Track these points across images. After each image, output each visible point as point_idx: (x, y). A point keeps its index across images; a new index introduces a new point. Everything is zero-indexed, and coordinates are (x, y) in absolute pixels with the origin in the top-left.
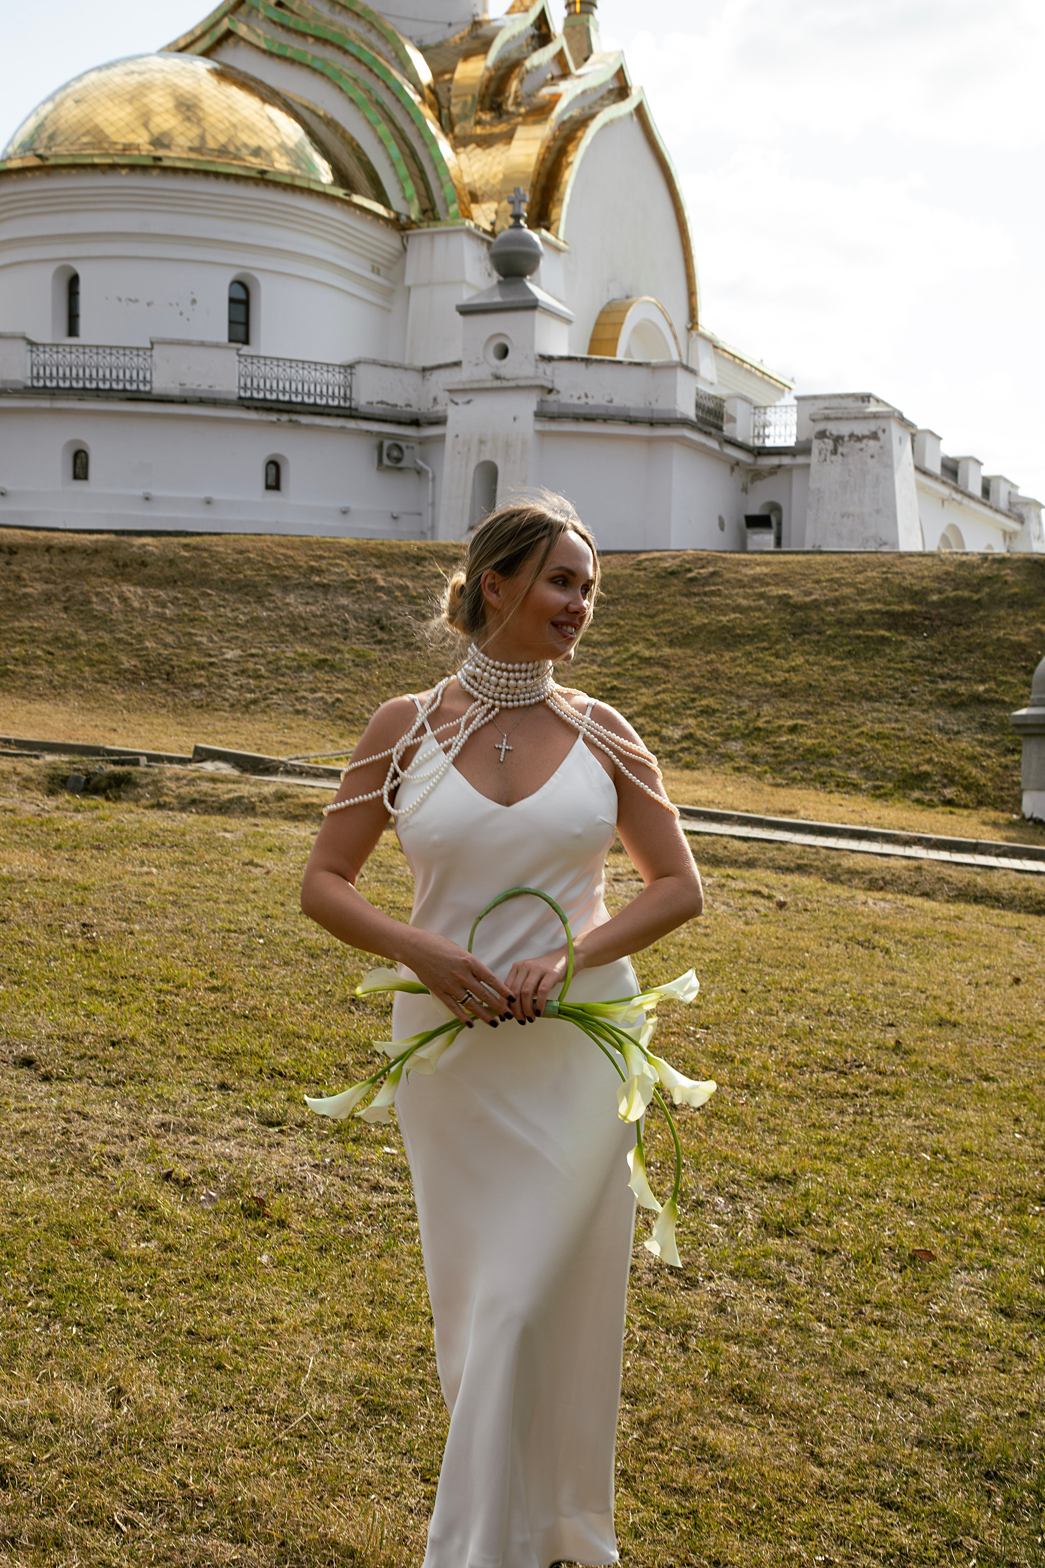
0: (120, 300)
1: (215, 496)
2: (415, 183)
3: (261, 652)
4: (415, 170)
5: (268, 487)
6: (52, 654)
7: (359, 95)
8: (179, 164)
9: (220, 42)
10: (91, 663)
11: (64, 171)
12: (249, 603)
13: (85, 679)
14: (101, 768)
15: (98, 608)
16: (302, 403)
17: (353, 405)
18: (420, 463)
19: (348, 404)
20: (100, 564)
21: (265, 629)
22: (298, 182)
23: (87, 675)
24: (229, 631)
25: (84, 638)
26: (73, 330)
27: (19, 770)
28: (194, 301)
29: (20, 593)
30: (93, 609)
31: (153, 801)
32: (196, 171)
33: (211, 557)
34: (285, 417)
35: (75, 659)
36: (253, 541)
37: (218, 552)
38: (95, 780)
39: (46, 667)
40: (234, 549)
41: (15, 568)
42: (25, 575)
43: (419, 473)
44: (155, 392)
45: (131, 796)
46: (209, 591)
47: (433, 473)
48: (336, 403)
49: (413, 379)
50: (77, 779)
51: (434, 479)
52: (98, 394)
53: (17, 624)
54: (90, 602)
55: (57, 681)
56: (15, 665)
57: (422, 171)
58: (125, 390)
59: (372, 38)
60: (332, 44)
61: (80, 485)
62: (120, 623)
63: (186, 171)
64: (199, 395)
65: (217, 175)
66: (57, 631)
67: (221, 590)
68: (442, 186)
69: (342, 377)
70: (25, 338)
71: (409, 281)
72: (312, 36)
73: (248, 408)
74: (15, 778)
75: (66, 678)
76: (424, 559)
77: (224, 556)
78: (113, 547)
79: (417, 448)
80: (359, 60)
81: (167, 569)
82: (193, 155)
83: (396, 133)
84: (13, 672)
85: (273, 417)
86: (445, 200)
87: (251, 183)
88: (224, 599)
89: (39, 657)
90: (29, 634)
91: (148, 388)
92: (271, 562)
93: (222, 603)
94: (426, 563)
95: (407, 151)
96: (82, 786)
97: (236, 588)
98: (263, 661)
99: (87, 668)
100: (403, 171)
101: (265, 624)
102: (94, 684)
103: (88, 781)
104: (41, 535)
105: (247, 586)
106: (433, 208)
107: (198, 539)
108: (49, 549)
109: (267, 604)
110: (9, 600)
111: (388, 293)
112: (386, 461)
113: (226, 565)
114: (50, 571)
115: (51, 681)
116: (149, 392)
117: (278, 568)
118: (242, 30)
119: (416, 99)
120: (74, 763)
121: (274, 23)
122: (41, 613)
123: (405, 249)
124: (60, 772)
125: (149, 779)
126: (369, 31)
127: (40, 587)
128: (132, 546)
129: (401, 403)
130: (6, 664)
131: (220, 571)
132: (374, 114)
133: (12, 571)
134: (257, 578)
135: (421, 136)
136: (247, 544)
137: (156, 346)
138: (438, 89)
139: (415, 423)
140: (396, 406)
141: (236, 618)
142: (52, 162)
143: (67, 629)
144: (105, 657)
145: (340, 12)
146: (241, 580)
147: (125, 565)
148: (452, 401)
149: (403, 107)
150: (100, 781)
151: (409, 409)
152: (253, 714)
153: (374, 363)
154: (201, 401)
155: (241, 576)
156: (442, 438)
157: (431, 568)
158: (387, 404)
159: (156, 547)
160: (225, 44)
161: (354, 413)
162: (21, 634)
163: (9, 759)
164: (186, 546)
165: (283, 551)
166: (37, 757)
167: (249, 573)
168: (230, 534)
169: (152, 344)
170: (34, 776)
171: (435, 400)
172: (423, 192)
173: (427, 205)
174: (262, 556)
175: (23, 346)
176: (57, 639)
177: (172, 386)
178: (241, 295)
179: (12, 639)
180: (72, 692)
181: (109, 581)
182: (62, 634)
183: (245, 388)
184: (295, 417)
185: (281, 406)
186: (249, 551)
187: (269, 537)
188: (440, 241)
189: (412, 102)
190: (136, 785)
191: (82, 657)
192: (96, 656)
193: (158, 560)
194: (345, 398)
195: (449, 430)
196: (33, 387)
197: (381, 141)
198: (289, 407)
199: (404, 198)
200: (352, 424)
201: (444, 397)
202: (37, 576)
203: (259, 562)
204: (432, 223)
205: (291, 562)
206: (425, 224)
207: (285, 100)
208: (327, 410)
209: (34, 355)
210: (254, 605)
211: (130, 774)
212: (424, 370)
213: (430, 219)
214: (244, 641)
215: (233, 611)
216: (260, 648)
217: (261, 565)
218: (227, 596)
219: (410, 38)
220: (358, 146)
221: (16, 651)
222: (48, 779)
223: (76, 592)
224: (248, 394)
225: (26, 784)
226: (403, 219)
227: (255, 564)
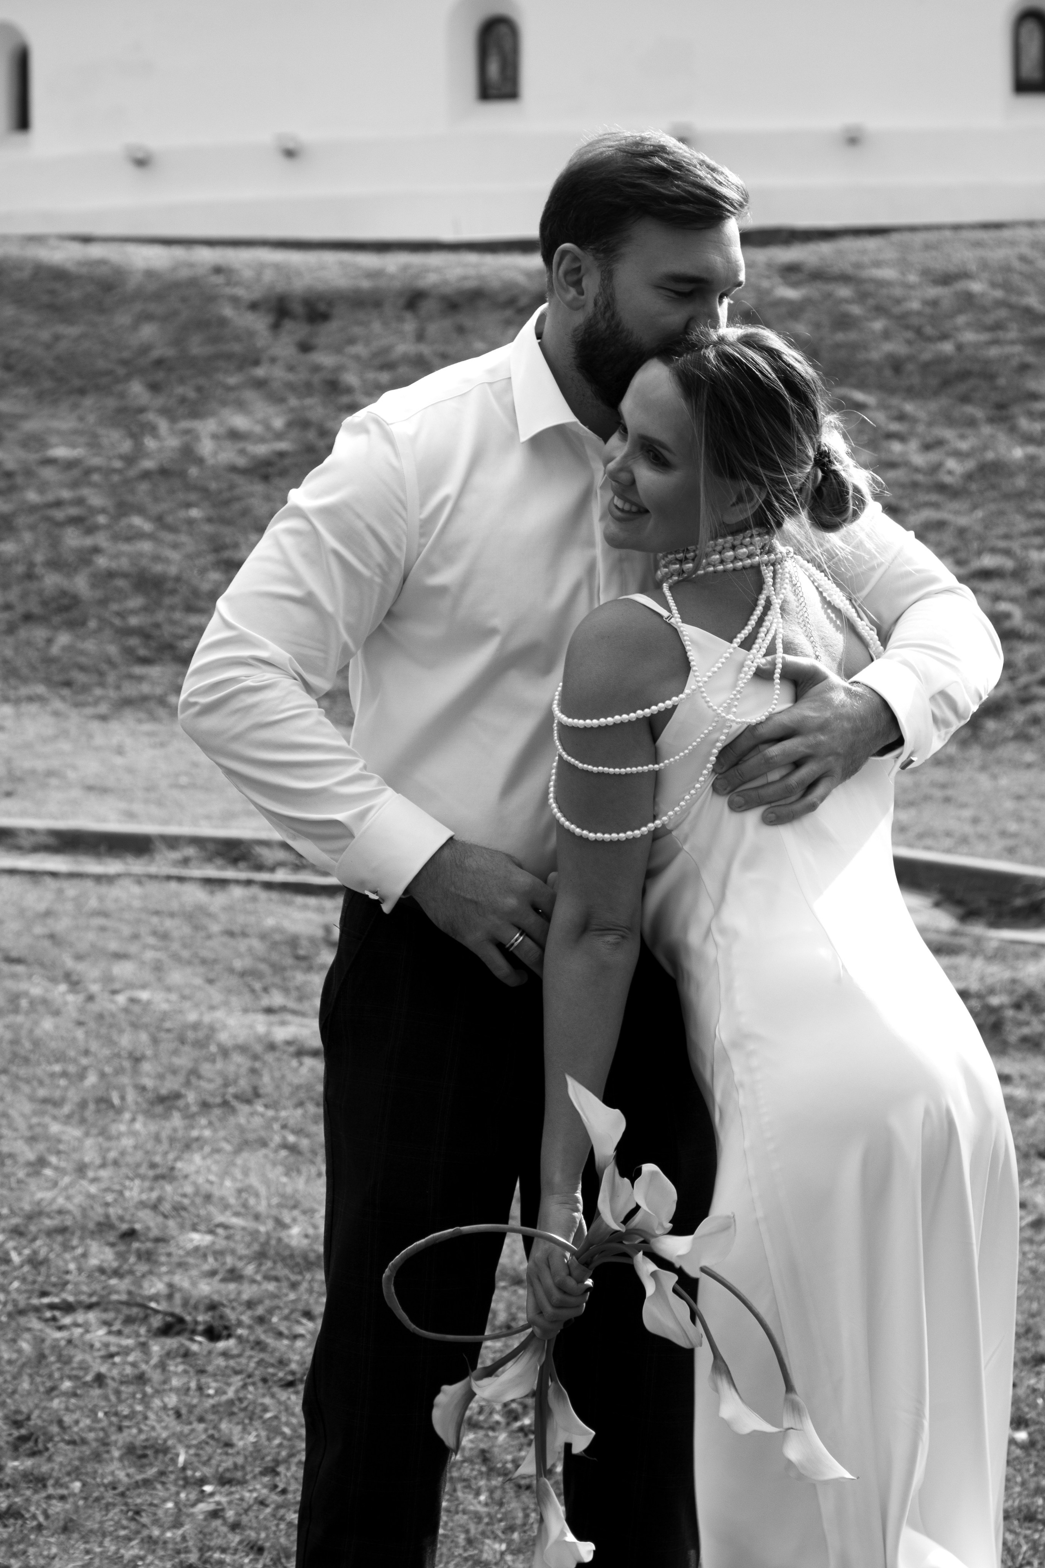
1: (870, 122)
3: (1009, 564)
5: (1019, 88)
12: (972, 423)
21: (1019, 495)
24: (919, 507)
33: (862, 297)
36: (978, 244)
37: (880, 284)
40: (926, 273)
41: (325, 359)
46: (859, 396)
67: (892, 391)
77: (898, 292)
88: (901, 417)
92: (1033, 301)
93: (895, 427)
97: (934, 382)
98: (1017, 590)
101: (1021, 482)
104: (392, 263)
105: (964, 375)
107: (825, 248)
109: (1024, 423)
113: (903, 320)
131: (886, 335)
133: (316, 369)
134: (994, 352)
136: (960, 254)
141: (936, 468)
146: (946, 360)
152: (991, 746)
155: (947, 347)
163: (312, 901)
164: (790, 272)
167: (969, 336)
168: (913, 229)
174: (1007, 286)
186: (966, 276)
187: (1024, 233)
203: (1000, 304)
210: (987, 430)
214: (961, 532)
215: (927, 447)
216: (1007, 552)
217: (1003, 313)
218: (909, 407)
227: (985, 310)
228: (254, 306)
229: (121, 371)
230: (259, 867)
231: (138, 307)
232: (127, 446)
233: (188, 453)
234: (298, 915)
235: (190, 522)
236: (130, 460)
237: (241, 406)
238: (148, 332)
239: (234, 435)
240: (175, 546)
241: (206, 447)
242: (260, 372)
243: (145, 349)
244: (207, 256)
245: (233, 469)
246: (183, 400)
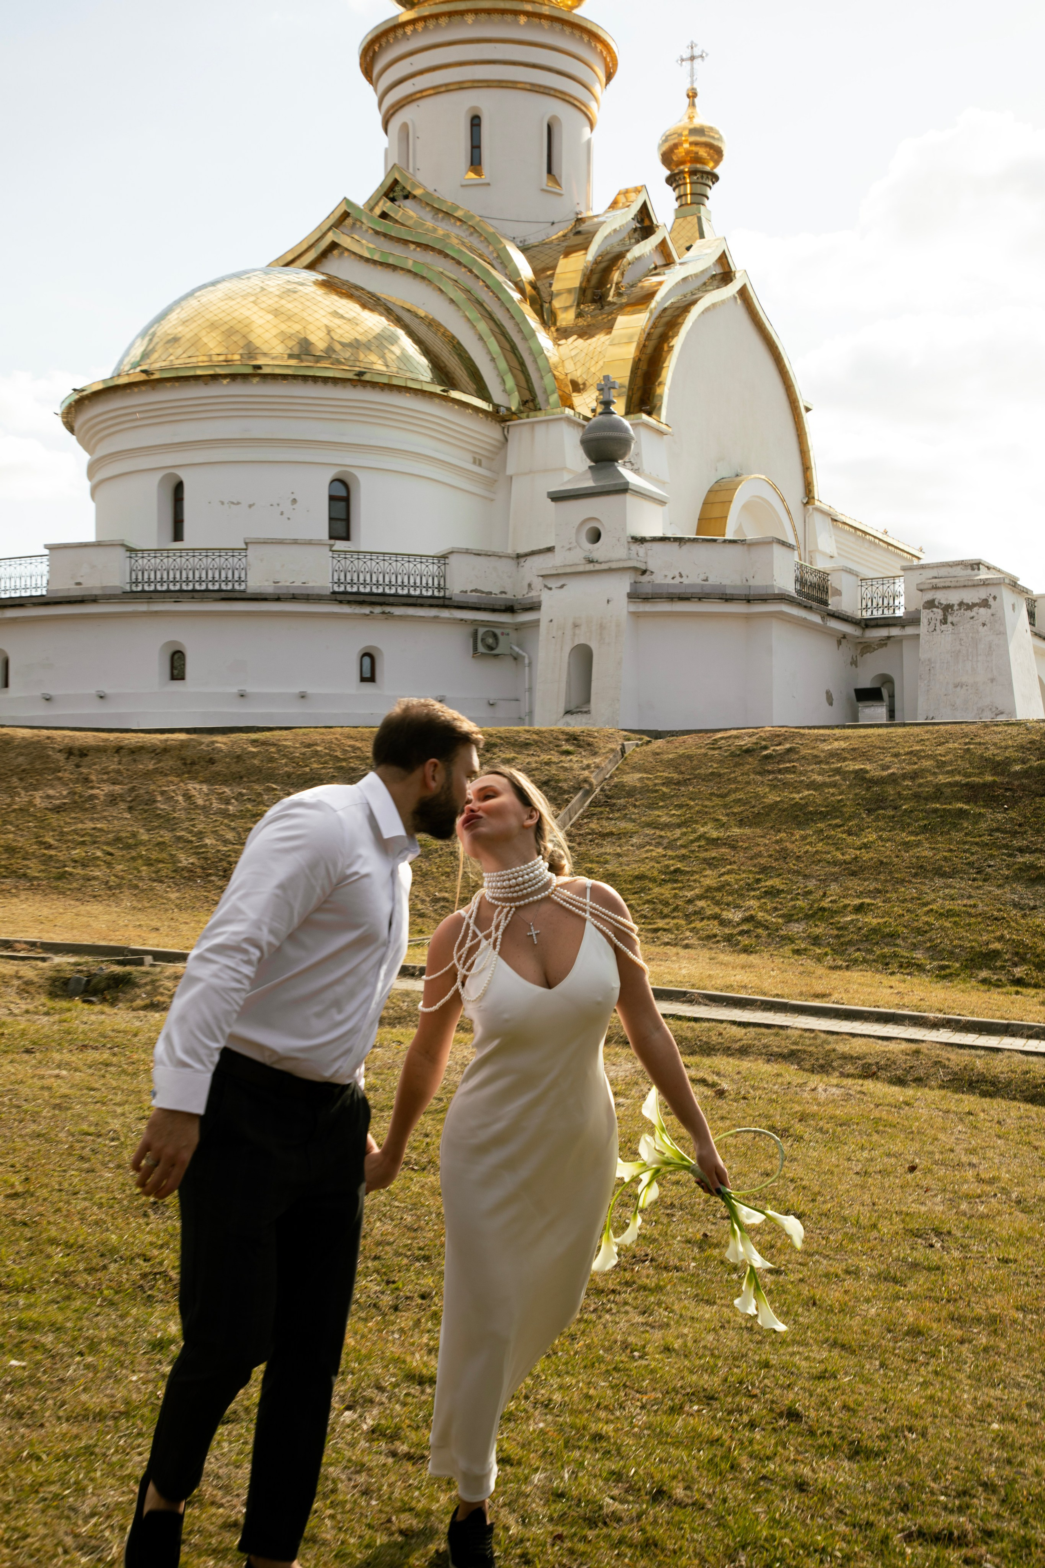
0: (222, 503)
1: (310, 690)
2: (515, 376)
4: (515, 364)
5: (363, 679)
6: (111, 854)
7: (459, 296)
8: (278, 371)
9: (324, 254)
10: (149, 863)
11: (168, 385)
13: (141, 879)
14: (101, 969)
15: (162, 807)
16: (396, 595)
17: (448, 594)
18: (517, 649)
19: (442, 594)
20: (168, 763)
22: (395, 382)
23: (143, 874)
25: (145, 837)
26: (178, 535)
27: (21, 973)
28: (294, 501)
29: (87, 794)
30: (156, 808)
31: (148, 1001)
32: (295, 377)
33: (279, 751)
34: (378, 610)
35: (133, 859)
36: (323, 734)
37: (286, 747)
38: (95, 981)
39: (104, 867)
40: (302, 743)
41: (84, 770)
42: (93, 777)
43: (515, 659)
44: (249, 591)
45: (128, 996)
46: (274, 786)
47: (530, 658)
48: (430, 593)
49: (507, 566)
50: (79, 979)
51: (530, 664)
52: (194, 595)
53: (80, 826)
54: (155, 801)
55: (113, 881)
56: (74, 867)
57: (522, 364)
58: (220, 591)
59: (475, 241)
60: (433, 249)
61: (177, 685)
62: (183, 822)
63: (285, 377)
64: (292, 592)
65: (315, 379)
66: (119, 831)
67: (287, 784)
68: (542, 378)
69: (436, 567)
70: (123, 545)
71: (510, 471)
72: (413, 243)
73: (341, 602)
74: (16, 982)
75: (123, 878)
76: (495, 745)
77: (292, 750)
78: (183, 745)
79: (513, 635)
80: (459, 263)
81: (234, 765)
82: (293, 362)
83: (497, 330)
84: (71, 874)
85: (366, 610)
86: (545, 391)
87: (348, 384)
89: (98, 857)
90: (91, 836)
91: (243, 587)
92: (338, 754)
94: (496, 750)
95: (508, 346)
96: (82, 988)
99: (144, 868)
100: (503, 365)
102: (150, 883)
103: (88, 982)
104: (112, 736)
106: (534, 399)
107: (268, 734)
108: (119, 749)
110: (76, 802)
111: (490, 483)
112: (481, 649)
113: (292, 759)
114: (118, 772)
115: (107, 882)
116: (244, 591)
117: (344, 760)
118: (345, 241)
119: (516, 296)
120: (79, 965)
121: (377, 233)
122: (105, 814)
123: (506, 439)
124: (62, 974)
125: (148, 979)
126: (471, 234)
127: (107, 788)
128: (201, 743)
129: (496, 590)
130: (65, 866)
131: (286, 765)
132: (473, 314)
133: (81, 773)
135: (520, 331)
136: (315, 736)
137: (250, 546)
138: (539, 284)
139: (510, 609)
140: (491, 593)
142: (157, 376)
143: (129, 829)
144: (164, 855)
145: (443, 219)
146: (307, 774)
147: (193, 763)
148: (546, 586)
149: (503, 304)
150: (99, 982)
151: (503, 596)
153: (467, 552)
154: (294, 598)
155: (307, 769)
156: (536, 623)
157: (500, 754)
158: (482, 592)
159: (225, 744)
160: (330, 255)
161: (447, 602)
162: (83, 836)
163: (15, 962)
164: (254, 742)
165: (352, 743)
166: (44, 960)
167: (315, 766)
168: (300, 728)
169: (246, 544)
170: (36, 979)
171: (530, 585)
172: (523, 384)
173: (527, 396)
174: (330, 748)
175: (122, 553)
176: (118, 839)
177: (266, 584)
178: (341, 492)
179: (73, 841)
180: (127, 892)
181: (176, 780)
182: (123, 835)
183: (339, 583)
184: (388, 609)
185: (373, 599)
186: (316, 744)
187: (339, 730)
188: (540, 430)
189: (511, 299)
190: (135, 985)
191: (141, 856)
192: (154, 855)
193: (226, 756)
194: (439, 588)
195: (543, 615)
196: (132, 592)
197: (481, 338)
198: (381, 599)
199: (505, 391)
200: (445, 613)
201: (538, 583)
202: (105, 777)
203: (327, 754)
204: (532, 414)
205: (358, 753)
206: (524, 415)
207: (385, 304)
208: (420, 601)
209: (133, 561)
211: (130, 974)
212: (519, 556)
213: (531, 410)
217: (328, 758)
219: (513, 240)
220: (459, 343)
221: (77, 853)
222: (49, 982)
223: (142, 791)
224: (342, 589)
225: (26, 988)
226: (503, 411)
227: (322, 757)
228: (60, 751)
229: (10, 773)
230: (15, 951)
231: (18, 750)
232: (8, 800)
233: (31, 803)
234: (9, 967)
235: (28, 828)
236: (9, 805)
237: (52, 787)
238: (21, 759)
239: (49, 797)
240: (22, 836)
241: (38, 801)
242: (60, 774)
243: (19, 766)
244: (45, 732)
245: (47, 809)
246: (31, 783)
